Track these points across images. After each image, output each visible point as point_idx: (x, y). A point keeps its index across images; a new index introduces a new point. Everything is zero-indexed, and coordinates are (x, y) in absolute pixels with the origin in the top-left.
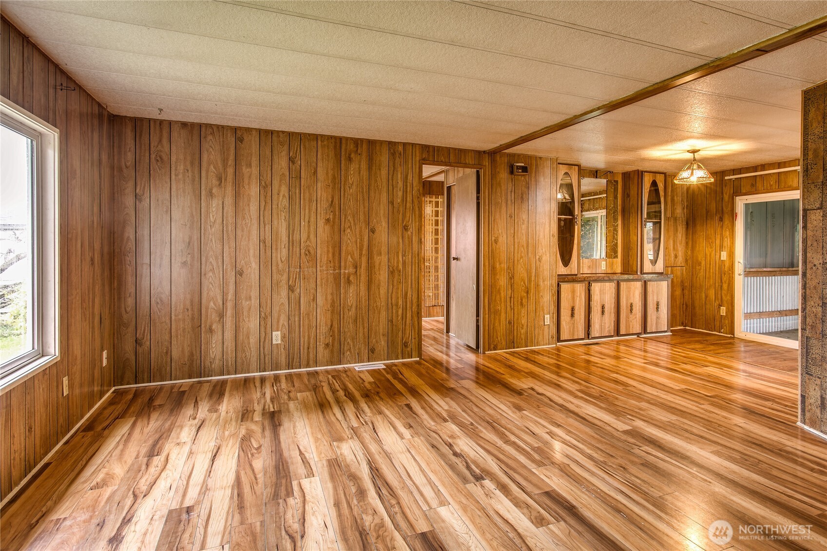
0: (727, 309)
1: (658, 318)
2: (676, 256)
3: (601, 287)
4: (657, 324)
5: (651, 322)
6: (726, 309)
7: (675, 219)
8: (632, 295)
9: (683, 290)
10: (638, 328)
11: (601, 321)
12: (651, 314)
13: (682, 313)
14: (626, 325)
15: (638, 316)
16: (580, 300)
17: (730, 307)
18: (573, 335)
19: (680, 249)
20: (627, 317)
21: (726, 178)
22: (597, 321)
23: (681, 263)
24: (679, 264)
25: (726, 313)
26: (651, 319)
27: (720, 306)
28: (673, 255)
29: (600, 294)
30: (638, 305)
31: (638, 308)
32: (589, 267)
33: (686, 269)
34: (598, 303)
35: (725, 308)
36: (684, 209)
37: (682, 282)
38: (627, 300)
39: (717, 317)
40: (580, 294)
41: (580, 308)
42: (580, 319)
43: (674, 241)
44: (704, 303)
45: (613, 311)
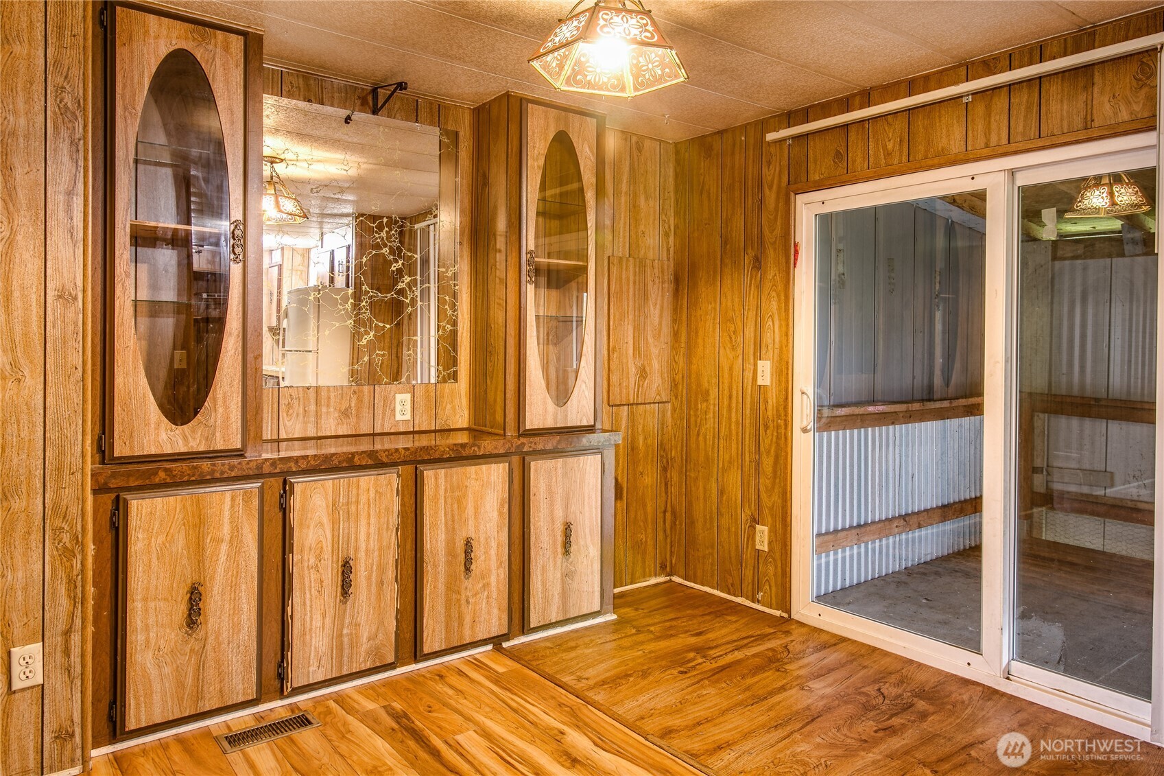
0: (773, 531)
1: (567, 575)
2: (643, 374)
3: (336, 493)
4: (564, 595)
5: (545, 590)
6: (770, 531)
7: (642, 264)
8: (470, 510)
9: (665, 469)
10: (495, 621)
11: (339, 618)
12: (544, 568)
13: (661, 536)
14: (448, 617)
15: (493, 580)
16: (234, 555)
17: (779, 526)
18: (199, 695)
19: (654, 351)
20: (452, 587)
21: (771, 137)
22: (317, 621)
23: (659, 394)
24: (652, 395)
25: (770, 543)
26: (544, 583)
27: (755, 521)
28: (633, 370)
29: (335, 522)
30: (493, 544)
31: (493, 552)
32: (345, 414)
33: (674, 410)
34: (327, 554)
35: (766, 529)
36: (667, 235)
37: (662, 446)
38: (451, 531)
39: (748, 556)
40: (236, 529)
41: (234, 587)
42: (236, 628)
43: (637, 329)
44: (715, 510)
45: (390, 573)
